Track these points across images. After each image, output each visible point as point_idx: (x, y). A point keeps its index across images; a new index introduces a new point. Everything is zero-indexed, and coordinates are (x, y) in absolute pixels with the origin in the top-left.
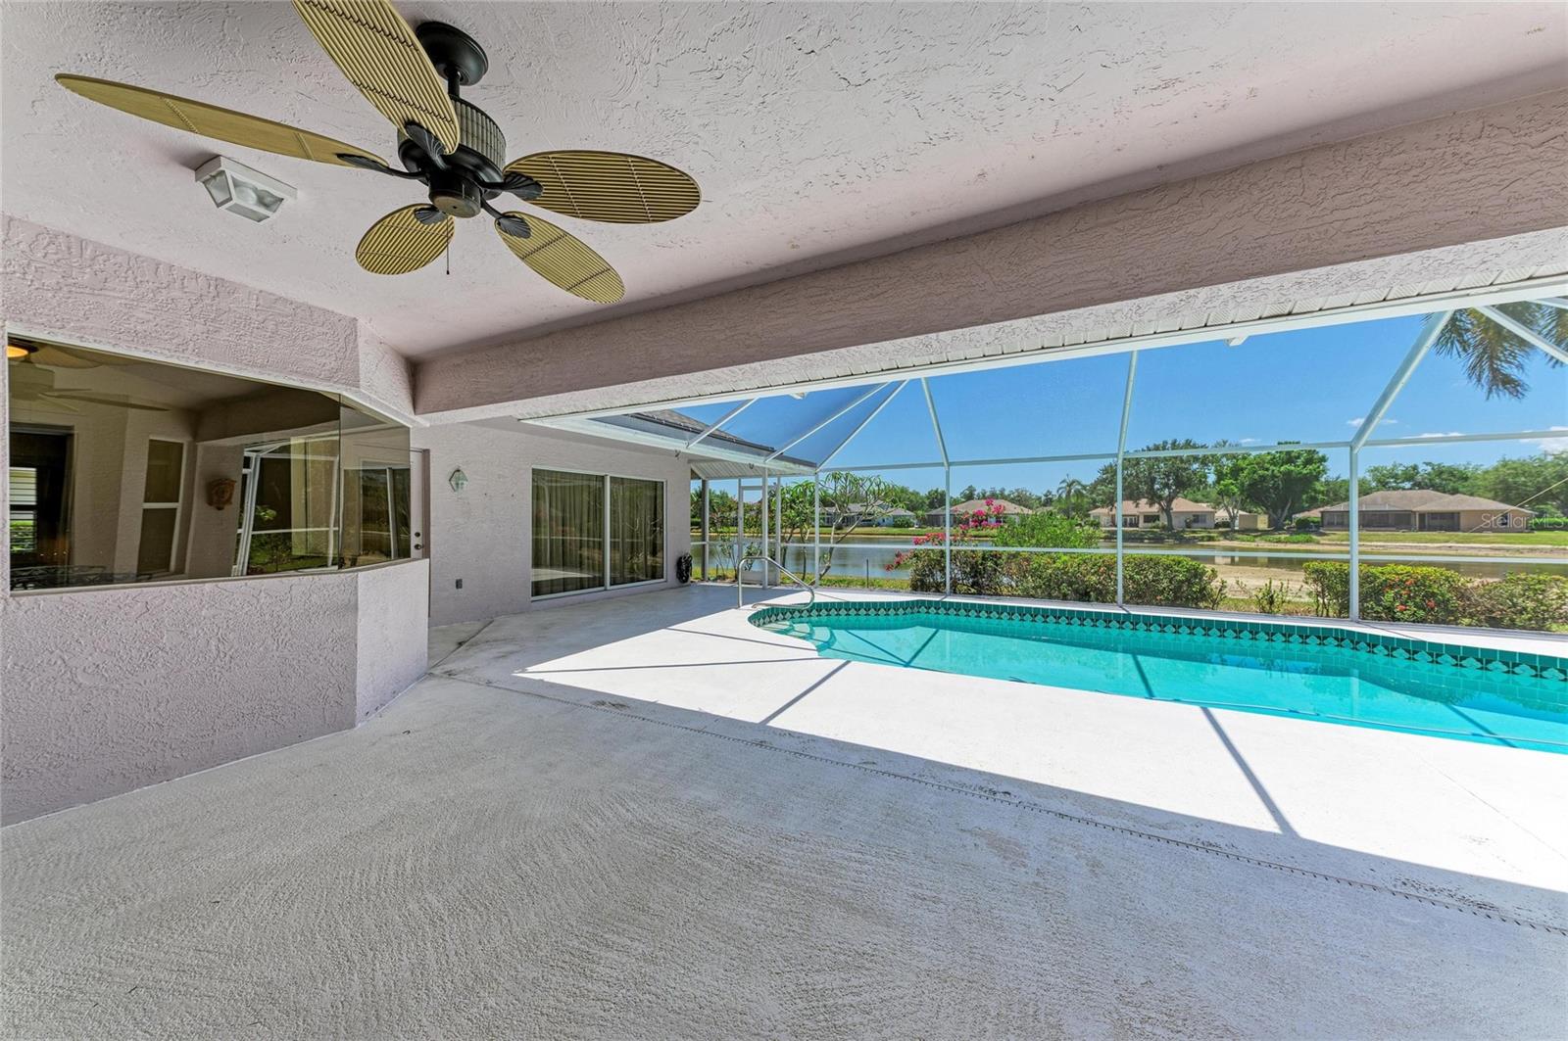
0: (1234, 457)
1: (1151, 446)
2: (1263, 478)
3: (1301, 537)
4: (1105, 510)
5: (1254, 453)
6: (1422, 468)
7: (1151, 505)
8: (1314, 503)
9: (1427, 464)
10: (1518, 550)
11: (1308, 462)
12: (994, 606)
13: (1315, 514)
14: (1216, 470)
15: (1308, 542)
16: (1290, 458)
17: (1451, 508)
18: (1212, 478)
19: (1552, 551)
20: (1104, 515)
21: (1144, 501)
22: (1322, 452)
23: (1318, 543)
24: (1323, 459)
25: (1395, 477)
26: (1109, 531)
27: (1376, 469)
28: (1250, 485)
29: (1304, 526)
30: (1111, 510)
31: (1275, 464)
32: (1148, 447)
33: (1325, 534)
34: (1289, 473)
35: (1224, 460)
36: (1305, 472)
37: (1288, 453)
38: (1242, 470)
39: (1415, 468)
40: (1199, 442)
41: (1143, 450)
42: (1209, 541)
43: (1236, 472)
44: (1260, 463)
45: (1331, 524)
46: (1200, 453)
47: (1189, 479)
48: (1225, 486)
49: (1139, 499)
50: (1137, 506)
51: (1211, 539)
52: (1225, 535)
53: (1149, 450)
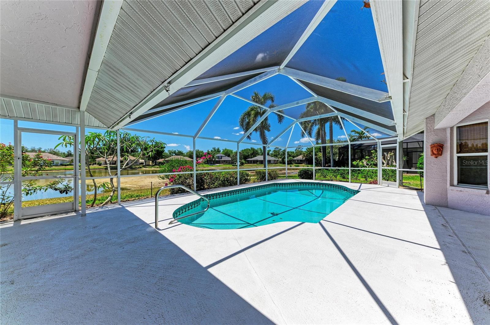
6: (177, 151)
9: (177, 150)
13: (161, 160)
25: (172, 153)
27: (169, 151)
39: (175, 151)
42: (140, 168)
51: (141, 168)
52: (144, 166)
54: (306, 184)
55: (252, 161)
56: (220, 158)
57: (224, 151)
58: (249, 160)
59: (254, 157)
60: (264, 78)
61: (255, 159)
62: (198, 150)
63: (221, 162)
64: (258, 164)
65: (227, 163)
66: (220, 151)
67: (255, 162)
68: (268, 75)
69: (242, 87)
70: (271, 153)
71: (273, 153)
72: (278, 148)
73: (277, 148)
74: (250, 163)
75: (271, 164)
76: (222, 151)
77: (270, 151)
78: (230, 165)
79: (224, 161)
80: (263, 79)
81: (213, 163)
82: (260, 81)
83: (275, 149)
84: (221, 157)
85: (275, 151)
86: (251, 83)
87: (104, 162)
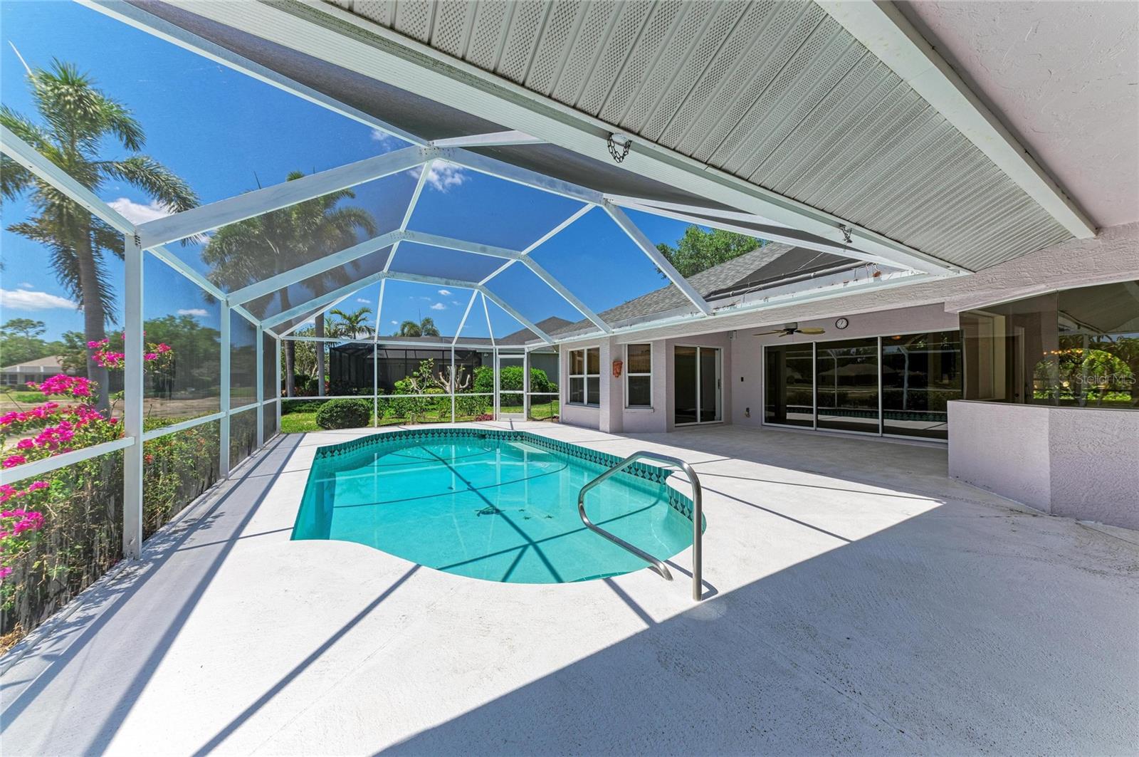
54: (388, 438)
60: (572, 195)
68: (583, 196)
69: (513, 175)
80: (569, 195)
82: (562, 195)
86: (539, 184)
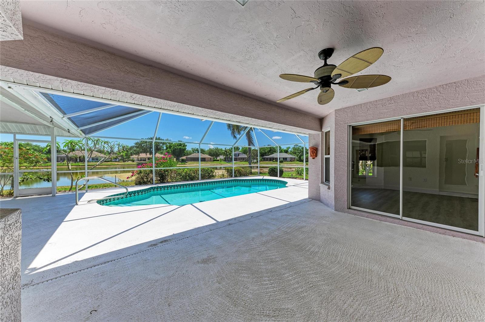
0: (170, 143)
1: (150, 138)
2: (176, 149)
3: (183, 163)
4: (137, 156)
5: (174, 143)
7: (150, 155)
8: (184, 155)
9: (200, 148)
10: (213, 165)
11: (184, 146)
12: (169, 185)
13: (184, 158)
14: (166, 146)
15: (185, 164)
16: (180, 145)
17: (205, 157)
18: (165, 148)
19: (216, 165)
20: (136, 157)
21: (148, 154)
22: (186, 144)
23: (186, 164)
24: (186, 146)
25: (195, 150)
26: (138, 163)
27: (191, 149)
28: (173, 150)
29: (183, 161)
30: (138, 156)
31: (178, 146)
32: (149, 138)
33: (187, 163)
34: (181, 148)
35: (168, 144)
36: (183, 148)
37: (180, 144)
38: (171, 147)
39: (198, 149)
40: (162, 139)
41: (148, 139)
43: (170, 147)
44: (175, 145)
45: (187, 160)
46: (162, 141)
47: (160, 148)
48: (168, 150)
49: (147, 153)
50: (146, 155)
53: (149, 139)
55: (268, 159)
56: (237, 155)
57: (243, 149)
58: (265, 158)
59: (271, 154)
61: (271, 157)
62: (218, 148)
63: (238, 159)
64: (274, 161)
65: (244, 160)
66: (239, 149)
67: (272, 159)
70: (291, 150)
71: (292, 150)
72: (298, 145)
73: (296, 145)
74: (267, 161)
75: (287, 161)
76: (241, 148)
77: (290, 148)
78: (247, 162)
79: (241, 158)
81: (230, 160)
83: (294, 146)
84: (239, 154)
85: (294, 148)
87: (137, 158)
